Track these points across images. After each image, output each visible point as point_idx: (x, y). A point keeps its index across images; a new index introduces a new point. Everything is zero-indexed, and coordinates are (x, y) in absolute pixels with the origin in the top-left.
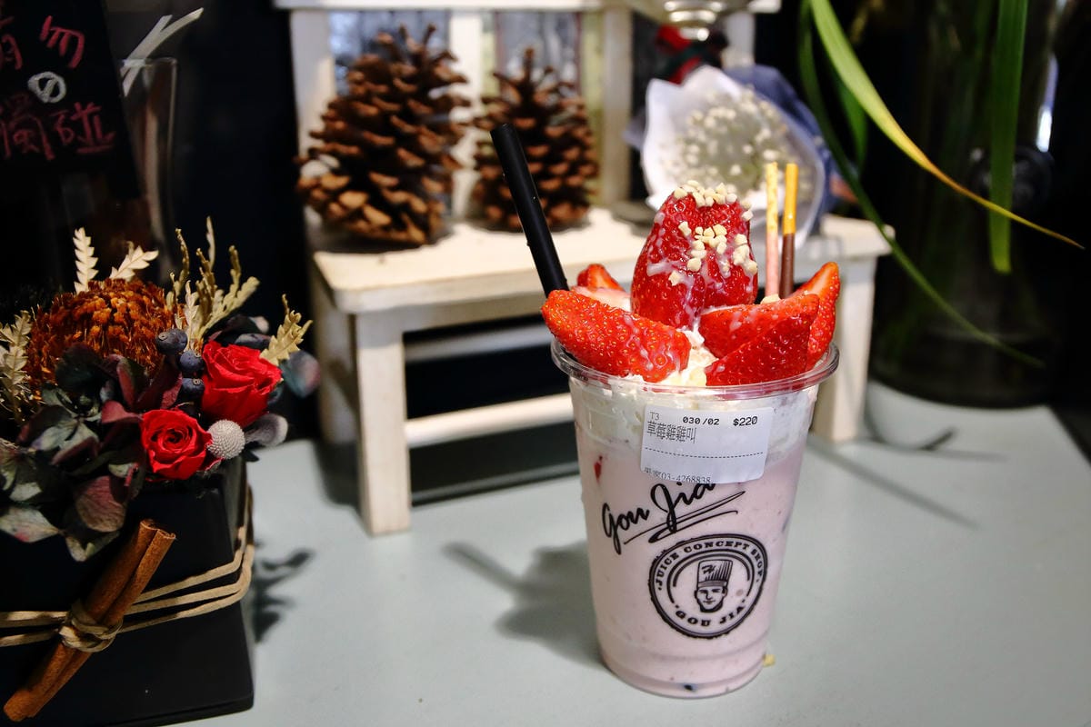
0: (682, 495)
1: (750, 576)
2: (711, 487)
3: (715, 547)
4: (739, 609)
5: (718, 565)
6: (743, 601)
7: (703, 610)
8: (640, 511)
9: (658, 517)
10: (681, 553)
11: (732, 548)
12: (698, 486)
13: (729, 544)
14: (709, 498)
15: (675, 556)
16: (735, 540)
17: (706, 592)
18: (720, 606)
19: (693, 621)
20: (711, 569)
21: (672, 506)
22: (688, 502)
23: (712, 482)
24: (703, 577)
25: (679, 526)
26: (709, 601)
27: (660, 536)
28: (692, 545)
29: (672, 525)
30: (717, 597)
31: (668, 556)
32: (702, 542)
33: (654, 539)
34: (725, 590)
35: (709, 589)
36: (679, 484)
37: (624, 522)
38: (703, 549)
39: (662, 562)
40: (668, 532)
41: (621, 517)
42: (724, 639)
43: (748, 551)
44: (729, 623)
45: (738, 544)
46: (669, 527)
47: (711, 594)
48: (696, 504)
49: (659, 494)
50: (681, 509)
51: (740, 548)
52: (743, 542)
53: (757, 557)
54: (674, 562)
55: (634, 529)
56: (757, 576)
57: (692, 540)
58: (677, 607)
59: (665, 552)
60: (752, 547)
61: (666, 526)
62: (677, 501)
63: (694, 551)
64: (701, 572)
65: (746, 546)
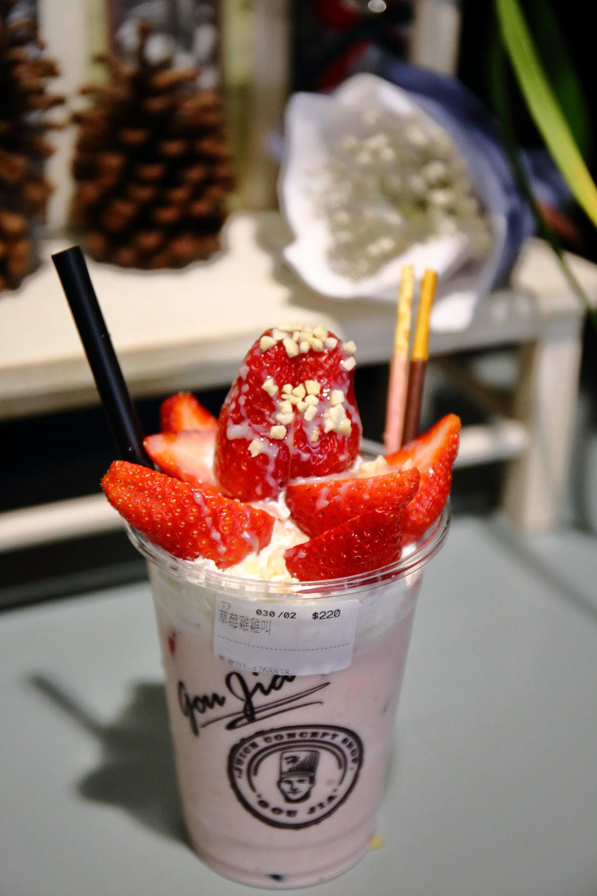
0: (259, 686)
1: (342, 764)
2: (291, 679)
3: (298, 738)
4: (331, 799)
5: (303, 755)
6: (335, 790)
7: (288, 800)
8: (215, 697)
9: (235, 705)
10: (261, 742)
11: (319, 738)
12: (276, 677)
13: (314, 734)
14: (288, 689)
15: (254, 745)
16: (321, 731)
17: (290, 782)
18: (306, 796)
19: (277, 810)
20: (294, 759)
21: (249, 695)
22: (266, 692)
23: (291, 674)
24: (286, 767)
25: (258, 716)
26: (294, 791)
27: (239, 723)
28: (272, 735)
29: (250, 713)
30: (303, 787)
31: (247, 745)
32: (284, 733)
33: (231, 726)
34: (312, 780)
35: (294, 779)
36: (256, 674)
37: (200, 705)
38: (285, 739)
39: (241, 751)
40: (245, 721)
41: (197, 699)
42: (313, 829)
43: (338, 741)
44: (319, 813)
45: (324, 734)
46: (246, 716)
47: (297, 785)
48: (275, 695)
49: (235, 681)
50: (259, 699)
51: (327, 738)
52: (331, 732)
53: (350, 746)
54: (254, 751)
55: (211, 713)
56: (351, 765)
57: (272, 730)
58: (259, 796)
59: (244, 741)
60: (342, 736)
61: (242, 715)
62: (254, 691)
63: (274, 742)
64: (284, 762)
65: (334, 736)
